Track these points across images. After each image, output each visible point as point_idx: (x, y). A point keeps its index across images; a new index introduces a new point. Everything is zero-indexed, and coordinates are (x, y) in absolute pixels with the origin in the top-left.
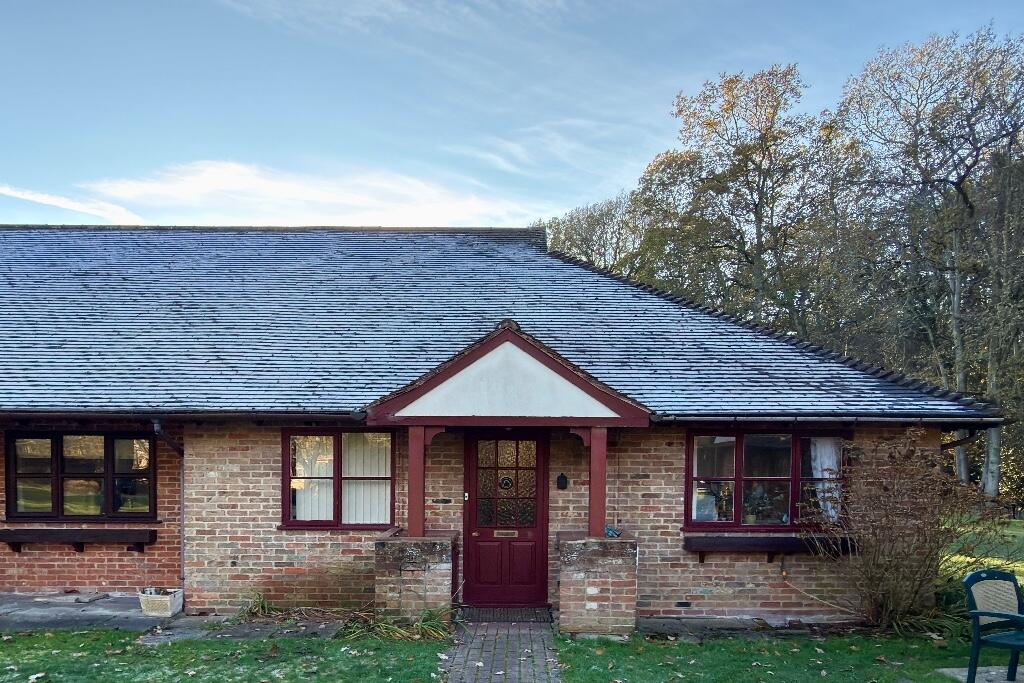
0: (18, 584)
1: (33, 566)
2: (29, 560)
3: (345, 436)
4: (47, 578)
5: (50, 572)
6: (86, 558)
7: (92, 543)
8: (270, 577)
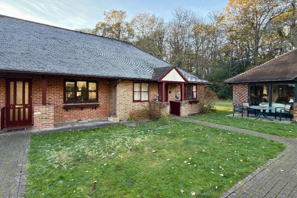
0: (67, 119)
1: (70, 114)
2: (69, 113)
3: (142, 83)
4: (74, 117)
5: (75, 116)
6: (83, 111)
7: (84, 108)
8: (131, 112)
